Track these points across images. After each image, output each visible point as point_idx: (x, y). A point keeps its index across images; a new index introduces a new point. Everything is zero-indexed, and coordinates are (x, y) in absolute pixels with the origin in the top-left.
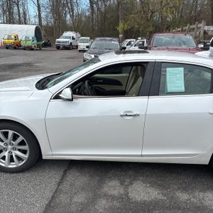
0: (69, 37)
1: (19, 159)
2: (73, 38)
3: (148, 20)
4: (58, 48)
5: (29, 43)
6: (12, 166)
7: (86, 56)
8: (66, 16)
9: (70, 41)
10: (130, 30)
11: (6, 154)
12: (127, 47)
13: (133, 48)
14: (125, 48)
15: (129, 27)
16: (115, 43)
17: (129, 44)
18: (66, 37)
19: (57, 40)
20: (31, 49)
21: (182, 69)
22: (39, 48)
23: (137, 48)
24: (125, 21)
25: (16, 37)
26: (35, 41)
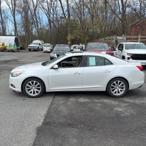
0: (37, 44)
1: (37, 92)
2: (40, 44)
3: (85, 33)
4: (30, 50)
5: (12, 48)
6: (34, 95)
7: (52, 55)
8: (32, 30)
9: (38, 46)
10: (75, 39)
11: (32, 90)
12: (74, 49)
13: (77, 50)
14: (72, 50)
15: (74, 38)
16: (67, 47)
17: (75, 47)
18: (35, 44)
19: (29, 45)
20: (13, 51)
21: (94, 58)
22: (18, 50)
23: (79, 50)
24: (72, 33)
25: (3, 44)
26: (16, 47)
